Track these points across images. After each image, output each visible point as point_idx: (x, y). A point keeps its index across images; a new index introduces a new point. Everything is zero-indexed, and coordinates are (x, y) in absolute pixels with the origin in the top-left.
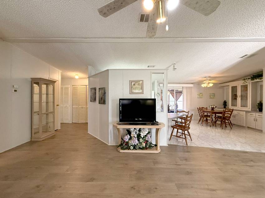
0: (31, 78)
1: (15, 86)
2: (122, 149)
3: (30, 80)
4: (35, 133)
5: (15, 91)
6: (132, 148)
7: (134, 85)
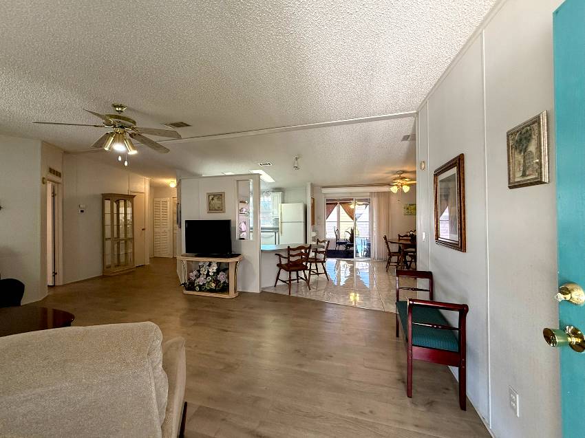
0: (102, 194)
1: (82, 206)
2: (188, 289)
3: (101, 196)
4: (107, 268)
5: (82, 211)
6: (198, 288)
7: (213, 199)
